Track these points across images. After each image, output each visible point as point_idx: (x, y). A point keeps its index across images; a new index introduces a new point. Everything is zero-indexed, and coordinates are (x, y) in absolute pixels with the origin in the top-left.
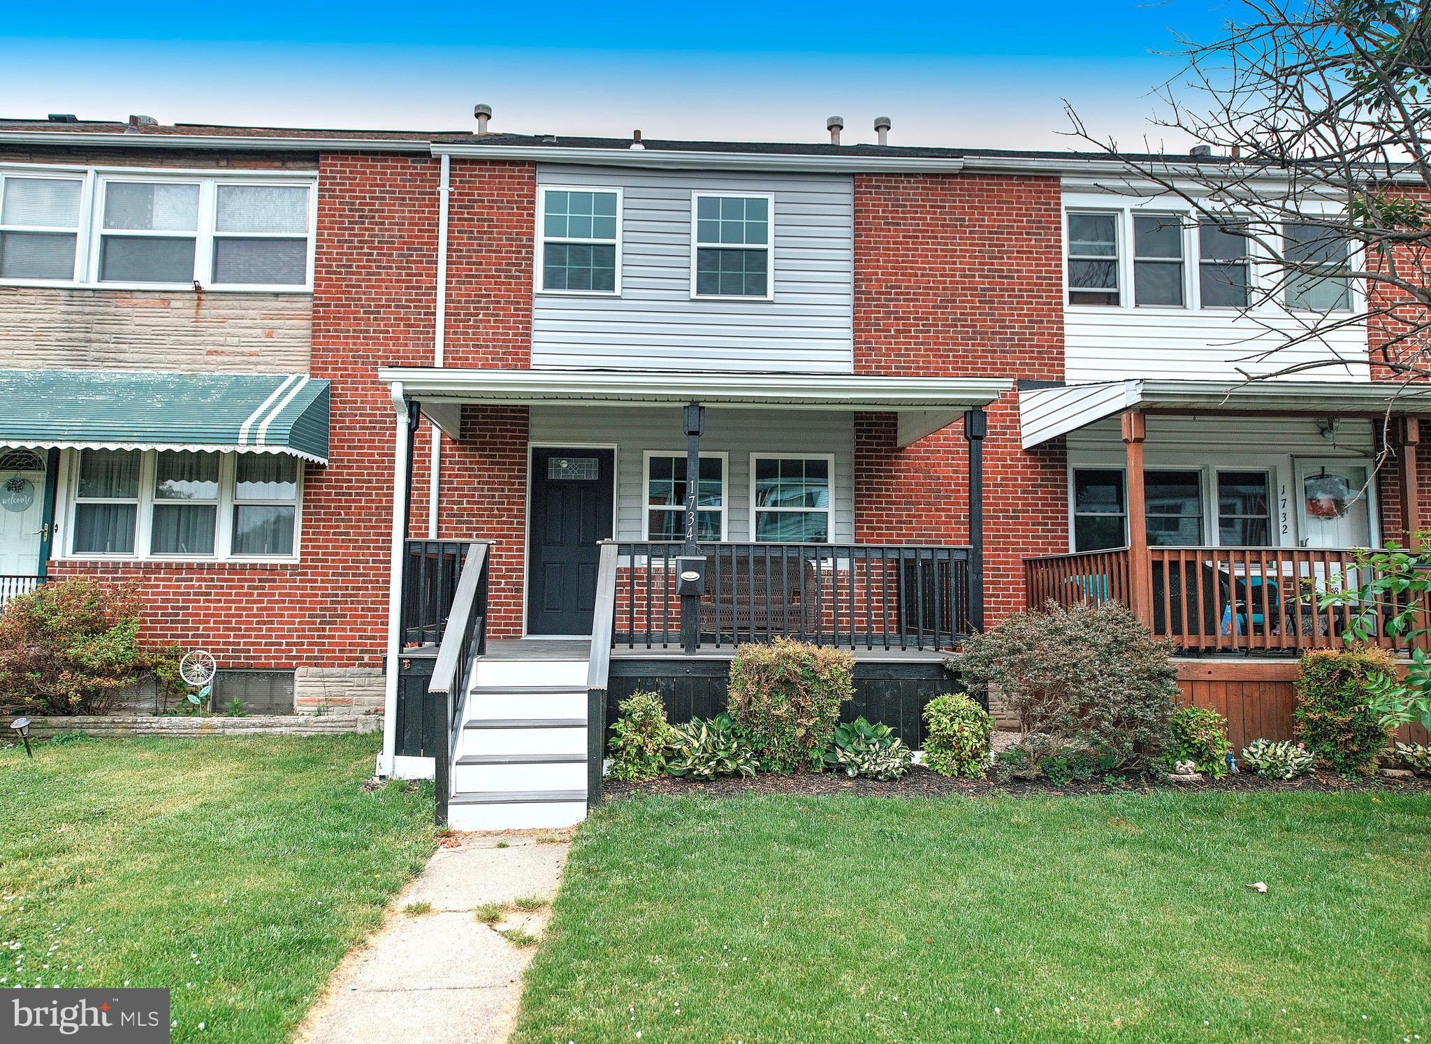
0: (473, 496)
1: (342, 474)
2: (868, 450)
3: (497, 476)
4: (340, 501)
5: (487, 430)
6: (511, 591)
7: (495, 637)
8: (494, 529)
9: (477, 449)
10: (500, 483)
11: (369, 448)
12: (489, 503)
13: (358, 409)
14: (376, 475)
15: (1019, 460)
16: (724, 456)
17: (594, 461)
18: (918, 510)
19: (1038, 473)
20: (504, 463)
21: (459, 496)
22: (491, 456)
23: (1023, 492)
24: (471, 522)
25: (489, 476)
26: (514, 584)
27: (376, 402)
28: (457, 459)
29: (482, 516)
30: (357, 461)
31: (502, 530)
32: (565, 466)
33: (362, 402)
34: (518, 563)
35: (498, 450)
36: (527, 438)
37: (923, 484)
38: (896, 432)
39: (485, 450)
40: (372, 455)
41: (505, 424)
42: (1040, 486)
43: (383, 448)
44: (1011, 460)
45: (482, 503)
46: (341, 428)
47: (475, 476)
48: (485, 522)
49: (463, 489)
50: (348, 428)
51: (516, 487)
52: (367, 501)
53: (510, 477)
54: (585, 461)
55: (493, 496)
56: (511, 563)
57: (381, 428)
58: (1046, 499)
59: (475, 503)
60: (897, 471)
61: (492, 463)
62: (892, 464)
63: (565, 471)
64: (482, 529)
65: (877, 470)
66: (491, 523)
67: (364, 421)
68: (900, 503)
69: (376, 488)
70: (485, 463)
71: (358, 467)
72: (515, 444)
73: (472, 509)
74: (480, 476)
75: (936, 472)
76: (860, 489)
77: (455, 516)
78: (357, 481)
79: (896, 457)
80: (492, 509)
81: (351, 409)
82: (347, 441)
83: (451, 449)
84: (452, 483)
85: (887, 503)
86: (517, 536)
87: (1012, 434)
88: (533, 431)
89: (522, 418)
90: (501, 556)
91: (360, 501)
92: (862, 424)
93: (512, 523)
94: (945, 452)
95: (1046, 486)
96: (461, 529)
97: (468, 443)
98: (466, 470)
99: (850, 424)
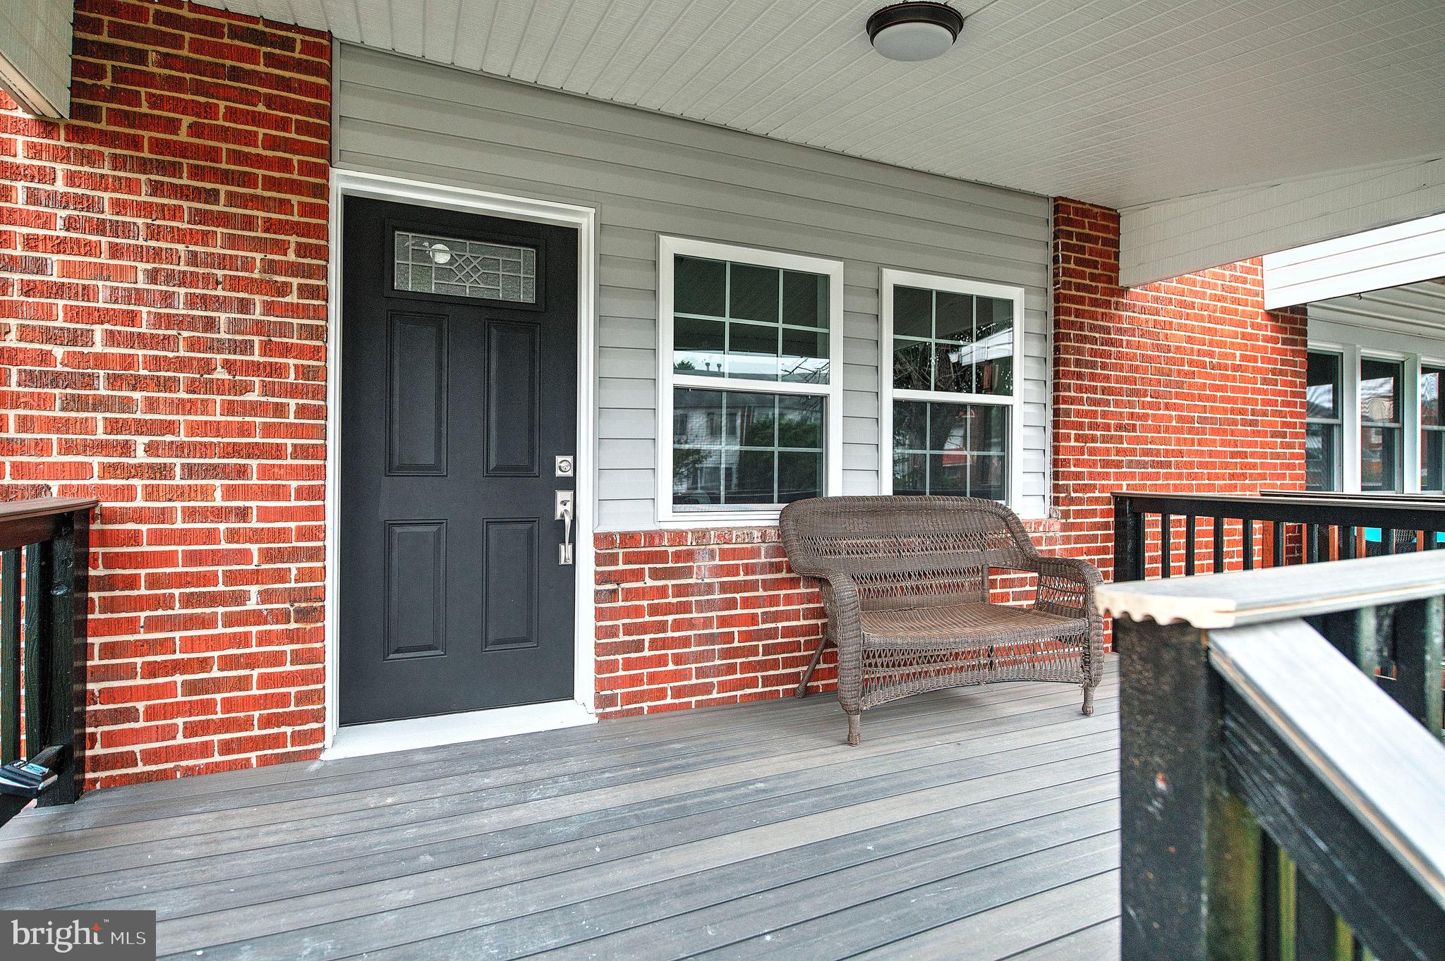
2: (1075, 287)
3: (222, 262)
5: (185, 108)
6: (283, 617)
7: (231, 766)
8: (217, 429)
9: (143, 166)
10: (235, 284)
12: (193, 345)
15: (1259, 327)
16: (833, 269)
17: (526, 257)
18: (1143, 406)
19: (1279, 352)
20: (249, 223)
22: (198, 194)
23: (1263, 382)
24: (126, 404)
25: (194, 259)
26: (292, 596)
29: (168, 385)
31: (245, 430)
32: (442, 258)
34: (303, 534)
35: (225, 177)
36: (325, 156)
37: (1151, 360)
39: (175, 170)
41: (251, 98)
42: (1280, 373)
44: (1253, 326)
45: (165, 342)
47: (139, 254)
48: (181, 406)
51: (293, 298)
53: (271, 267)
54: (500, 253)
55: (210, 324)
56: (281, 535)
58: (1286, 394)
59: (142, 341)
60: (1117, 331)
61: (203, 217)
62: (1111, 318)
63: (443, 270)
64: (170, 427)
65: (1092, 328)
66: (205, 407)
68: (1120, 393)
70: (175, 213)
72: (283, 165)
73: (128, 362)
74: (157, 254)
75: (1167, 338)
76: (1067, 363)
79: (1117, 306)
80: (207, 366)
85: (1103, 391)
86: (299, 452)
87: (1254, 283)
88: (344, 138)
90: (243, 514)
92: (1069, 235)
93: (280, 410)
94: (1179, 303)
97: (106, 139)
98: (100, 228)
99: (1046, 233)
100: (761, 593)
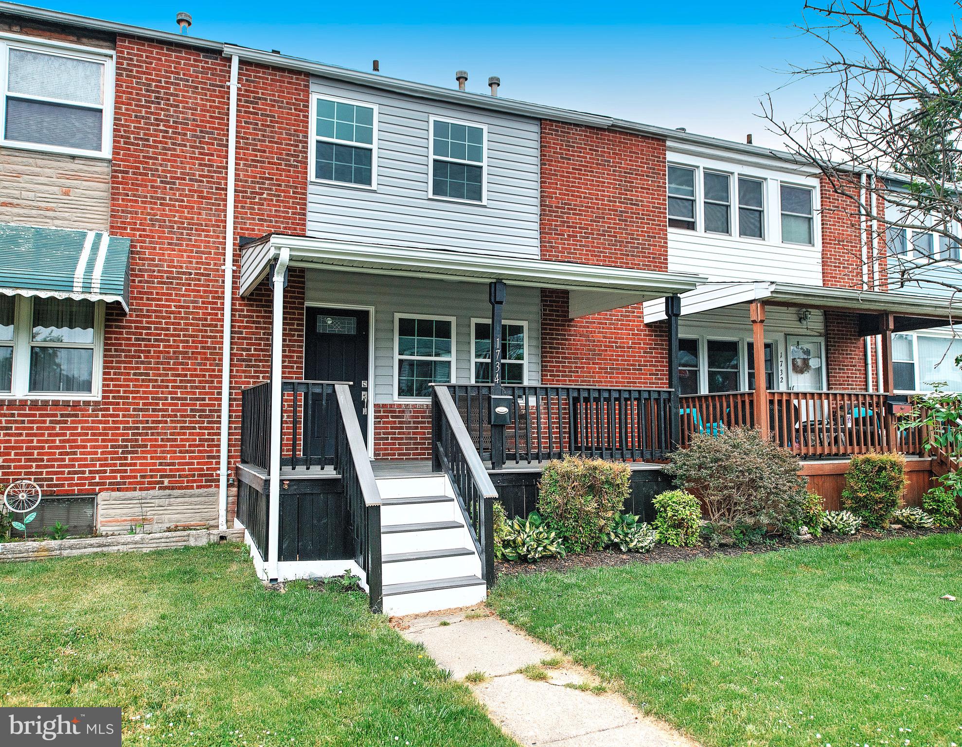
0: (260, 344)
1: (141, 322)
2: (550, 320)
4: (140, 345)
6: (292, 422)
9: (263, 306)
11: (167, 300)
13: (157, 266)
14: (173, 324)
15: (642, 330)
16: (453, 320)
17: (353, 320)
18: (582, 363)
19: (653, 340)
21: (248, 344)
23: (644, 353)
24: (258, 366)
27: (173, 261)
28: (245, 313)
30: (155, 311)
32: (330, 322)
33: (160, 260)
36: (303, 298)
37: (585, 345)
38: (568, 307)
40: (170, 306)
42: (654, 349)
43: (179, 301)
44: (637, 330)
46: (140, 282)
47: (261, 328)
49: (251, 339)
50: (147, 282)
51: (296, 338)
52: (165, 347)
54: (346, 320)
57: (178, 284)
58: (657, 357)
59: (262, 350)
60: (569, 335)
62: (565, 330)
63: (330, 326)
65: (557, 335)
67: (162, 277)
68: (570, 358)
69: (173, 335)
71: (156, 317)
72: (294, 303)
73: (259, 355)
75: (593, 336)
76: (546, 348)
77: (243, 360)
78: (156, 329)
79: (568, 325)
81: (149, 265)
82: (146, 293)
83: (240, 305)
84: (241, 333)
85: (563, 358)
87: (638, 313)
88: (309, 294)
89: (299, 282)
91: (159, 346)
92: (546, 301)
93: (292, 367)
94: (599, 323)
95: (657, 349)
96: (250, 372)
97: (255, 300)
98: (254, 322)
99: (538, 300)
100: (427, 425)
